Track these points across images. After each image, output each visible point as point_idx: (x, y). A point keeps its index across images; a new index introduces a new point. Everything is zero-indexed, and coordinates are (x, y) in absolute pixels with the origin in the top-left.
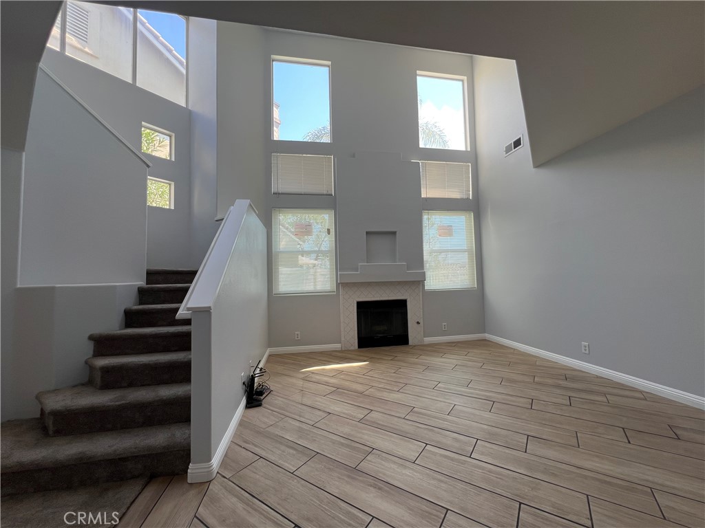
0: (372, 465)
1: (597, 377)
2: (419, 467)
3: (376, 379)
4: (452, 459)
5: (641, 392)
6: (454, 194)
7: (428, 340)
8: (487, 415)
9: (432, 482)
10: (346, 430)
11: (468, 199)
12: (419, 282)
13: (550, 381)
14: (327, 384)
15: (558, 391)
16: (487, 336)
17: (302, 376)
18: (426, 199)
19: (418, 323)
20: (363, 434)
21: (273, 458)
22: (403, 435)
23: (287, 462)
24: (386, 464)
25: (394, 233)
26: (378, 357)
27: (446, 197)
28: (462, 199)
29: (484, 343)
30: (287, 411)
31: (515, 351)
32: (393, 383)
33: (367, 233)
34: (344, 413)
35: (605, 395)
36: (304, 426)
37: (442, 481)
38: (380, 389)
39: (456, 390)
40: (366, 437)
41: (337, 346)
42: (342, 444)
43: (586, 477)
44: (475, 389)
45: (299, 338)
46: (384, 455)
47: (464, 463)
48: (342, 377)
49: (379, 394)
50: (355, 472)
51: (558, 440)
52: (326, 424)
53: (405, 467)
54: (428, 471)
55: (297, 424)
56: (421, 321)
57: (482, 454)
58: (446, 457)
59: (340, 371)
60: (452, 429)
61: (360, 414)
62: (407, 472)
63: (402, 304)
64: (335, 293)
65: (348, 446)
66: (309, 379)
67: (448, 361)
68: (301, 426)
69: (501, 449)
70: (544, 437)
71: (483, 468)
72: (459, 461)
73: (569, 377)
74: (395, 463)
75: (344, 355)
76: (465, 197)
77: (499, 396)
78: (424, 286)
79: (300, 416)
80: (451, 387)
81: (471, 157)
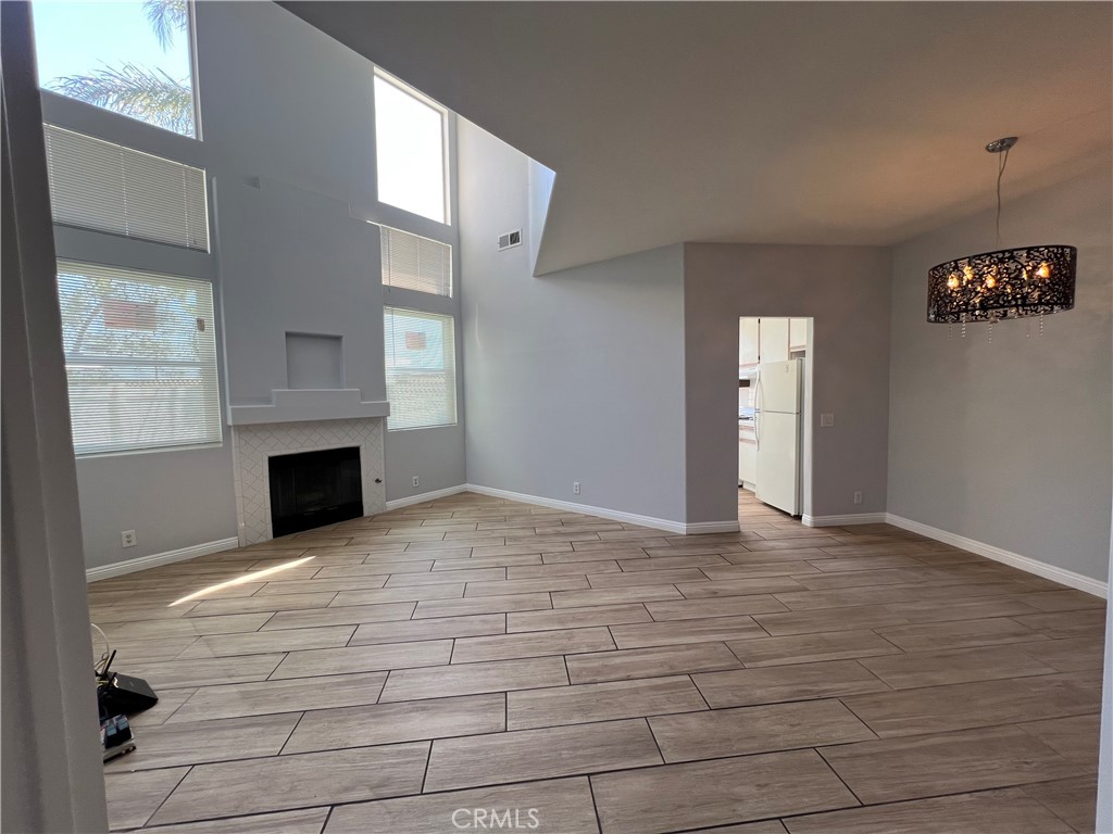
0: (396, 690)
1: (587, 516)
2: (457, 667)
3: (338, 580)
4: (489, 643)
5: (619, 523)
6: (429, 287)
7: (392, 505)
8: (505, 584)
9: (479, 674)
10: (332, 664)
11: (448, 297)
12: (379, 420)
13: (550, 530)
14: (248, 611)
15: (560, 539)
16: (469, 487)
17: (181, 613)
18: (389, 289)
19: (378, 481)
20: (363, 659)
21: (223, 755)
22: (420, 640)
23: (256, 747)
24: (417, 680)
25: (338, 339)
26: (320, 545)
27: (418, 289)
28: (440, 296)
29: (466, 498)
30: (192, 679)
31: (504, 502)
32: (370, 578)
33: (288, 335)
34: (313, 644)
35: (596, 533)
36: (249, 687)
37: (489, 669)
38: (353, 592)
39: (459, 565)
40: (370, 661)
41: (231, 542)
42: (339, 684)
43: (602, 612)
44: (481, 558)
45: (134, 543)
46: (408, 672)
47: (502, 642)
48: (272, 591)
49: (355, 600)
50: (379, 707)
51: (575, 588)
52: (291, 669)
53: (443, 674)
54: (470, 666)
55: (234, 689)
56: (382, 478)
57: (516, 625)
58: (481, 643)
59: (265, 583)
60: (475, 611)
61: (343, 635)
62: (448, 677)
63: (352, 455)
64: (221, 445)
65: (348, 683)
66: (200, 614)
67: (430, 531)
68: (243, 689)
69: (531, 614)
70: (563, 589)
71: (522, 639)
72: (497, 642)
73: (565, 521)
74: (427, 674)
75: (251, 554)
76: (443, 293)
77: (509, 559)
78: (385, 424)
79: (229, 677)
80: (452, 563)
81: (451, 235)
